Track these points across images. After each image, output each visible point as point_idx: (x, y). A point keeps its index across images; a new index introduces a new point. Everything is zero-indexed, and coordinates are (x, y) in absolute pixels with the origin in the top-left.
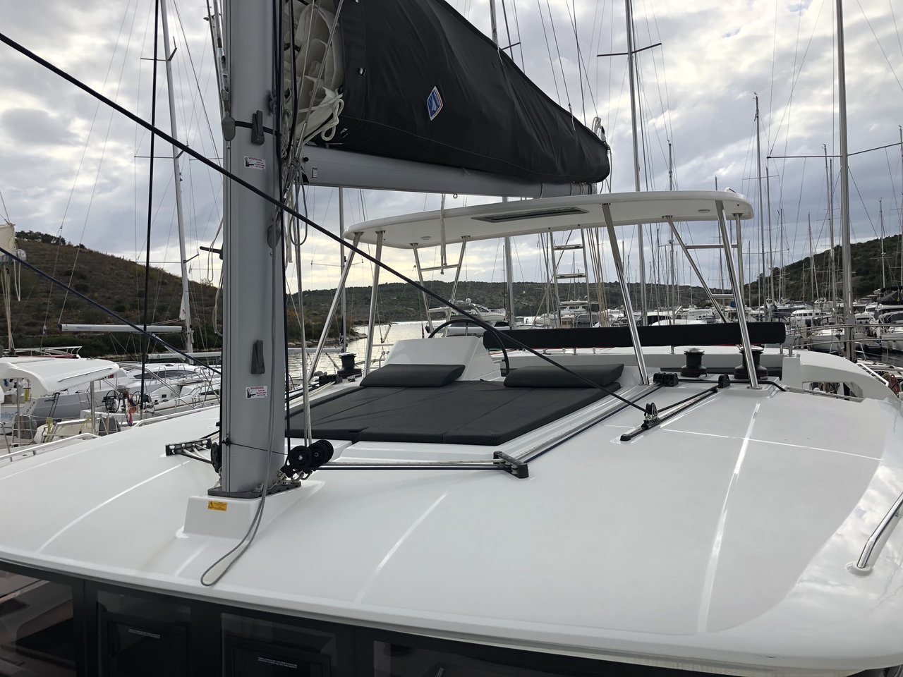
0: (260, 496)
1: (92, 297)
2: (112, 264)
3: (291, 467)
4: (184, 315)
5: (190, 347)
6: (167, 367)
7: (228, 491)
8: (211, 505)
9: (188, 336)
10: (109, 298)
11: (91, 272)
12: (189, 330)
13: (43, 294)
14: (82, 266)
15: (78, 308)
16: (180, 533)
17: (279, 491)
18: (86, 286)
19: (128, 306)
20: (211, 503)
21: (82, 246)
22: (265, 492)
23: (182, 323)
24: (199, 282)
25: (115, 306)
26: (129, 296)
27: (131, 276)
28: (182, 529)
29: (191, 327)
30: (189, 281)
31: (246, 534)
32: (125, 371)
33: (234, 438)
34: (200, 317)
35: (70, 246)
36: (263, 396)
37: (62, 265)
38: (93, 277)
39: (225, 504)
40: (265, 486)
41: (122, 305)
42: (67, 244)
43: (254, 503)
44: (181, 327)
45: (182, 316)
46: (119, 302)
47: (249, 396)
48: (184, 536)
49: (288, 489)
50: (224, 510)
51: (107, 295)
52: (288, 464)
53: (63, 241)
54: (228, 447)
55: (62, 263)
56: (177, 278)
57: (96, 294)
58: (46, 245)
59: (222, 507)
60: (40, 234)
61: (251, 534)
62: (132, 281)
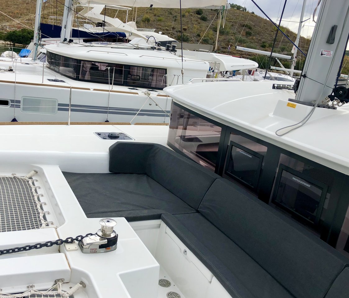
0: (314, 106)
1: (252, 39)
2: (265, 23)
3: (334, 96)
4: (294, 51)
5: (293, 67)
6: (279, 75)
7: (298, 100)
8: (288, 105)
9: (293, 62)
10: (260, 40)
11: (254, 26)
12: (295, 59)
13: (232, 34)
14: (251, 23)
15: (245, 43)
16: (271, 115)
17: (324, 107)
18: (251, 33)
19: (267, 45)
20: (289, 103)
21: (253, 13)
22: (316, 105)
23: (292, 55)
24: (306, 37)
25: (261, 44)
26: (269, 40)
27: (273, 30)
28: (272, 113)
29: (296, 57)
30: (300, 36)
31: (302, 120)
32: (259, 74)
33: (308, 75)
34: (302, 56)
35: (248, 12)
36: (329, 57)
37: (243, 21)
38: (255, 28)
39: (295, 105)
40: (317, 103)
41: (265, 44)
42: (247, 11)
43: (310, 108)
44: (291, 57)
45: (293, 51)
46: (264, 43)
47: (322, 54)
48: (272, 116)
49: (329, 108)
50: (294, 107)
51: (259, 39)
52: (333, 94)
53: (246, 10)
54: (304, 79)
55: (243, 20)
56: (295, 34)
57: (254, 38)
58: (238, 11)
59: (293, 106)
60: (236, 5)
61: (305, 121)
62: (272, 33)
